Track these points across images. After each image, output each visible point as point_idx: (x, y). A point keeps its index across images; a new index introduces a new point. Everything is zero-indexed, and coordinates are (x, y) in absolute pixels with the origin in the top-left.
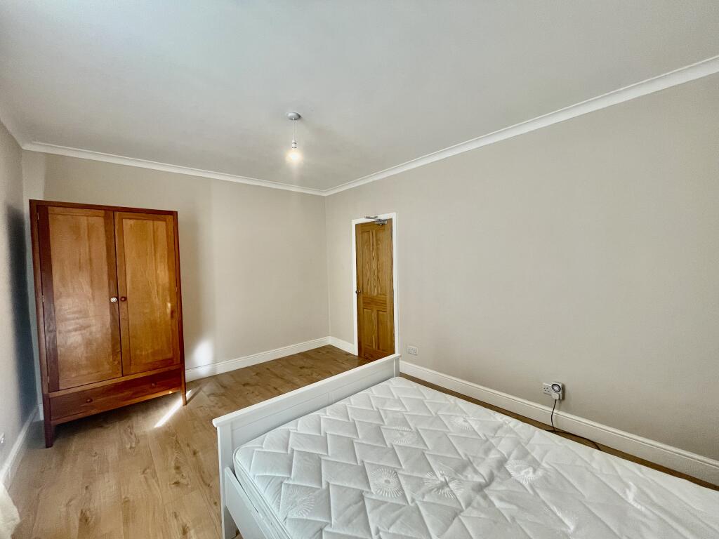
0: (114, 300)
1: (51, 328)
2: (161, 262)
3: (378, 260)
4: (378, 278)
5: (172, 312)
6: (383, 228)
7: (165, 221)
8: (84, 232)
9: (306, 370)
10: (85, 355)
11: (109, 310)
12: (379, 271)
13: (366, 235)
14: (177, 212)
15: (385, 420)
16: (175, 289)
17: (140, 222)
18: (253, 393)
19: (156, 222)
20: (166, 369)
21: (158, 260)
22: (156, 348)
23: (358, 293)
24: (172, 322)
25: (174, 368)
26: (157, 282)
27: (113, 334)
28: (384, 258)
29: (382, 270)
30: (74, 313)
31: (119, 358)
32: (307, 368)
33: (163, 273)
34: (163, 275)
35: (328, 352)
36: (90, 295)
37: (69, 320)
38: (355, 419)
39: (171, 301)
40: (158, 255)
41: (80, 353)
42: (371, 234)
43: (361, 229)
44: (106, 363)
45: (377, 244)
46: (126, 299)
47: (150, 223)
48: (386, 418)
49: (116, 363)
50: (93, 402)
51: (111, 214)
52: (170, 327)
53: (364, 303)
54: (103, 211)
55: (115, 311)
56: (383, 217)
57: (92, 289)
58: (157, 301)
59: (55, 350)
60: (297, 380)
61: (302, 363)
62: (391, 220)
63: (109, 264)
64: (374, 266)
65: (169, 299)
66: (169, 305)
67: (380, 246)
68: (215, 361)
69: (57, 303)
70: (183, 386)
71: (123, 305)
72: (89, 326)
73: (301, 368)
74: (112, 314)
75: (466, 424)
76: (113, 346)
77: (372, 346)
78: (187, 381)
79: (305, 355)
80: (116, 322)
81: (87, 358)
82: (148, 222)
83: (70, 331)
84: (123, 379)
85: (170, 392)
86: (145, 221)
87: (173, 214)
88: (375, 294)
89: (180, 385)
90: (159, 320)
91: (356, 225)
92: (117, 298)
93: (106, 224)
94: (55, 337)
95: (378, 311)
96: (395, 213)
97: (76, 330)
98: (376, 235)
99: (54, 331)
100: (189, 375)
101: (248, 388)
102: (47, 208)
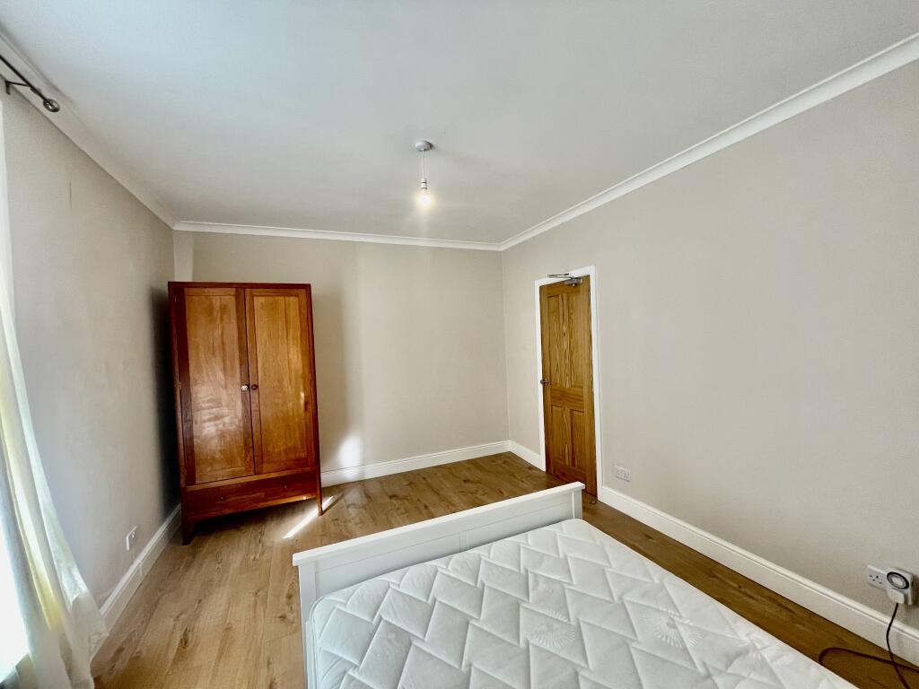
0: (245, 388)
1: (188, 417)
2: (294, 344)
3: (571, 337)
4: (571, 362)
5: (306, 404)
6: (576, 289)
7: (297, 296)
8: (217, 314)
9: (470, 485)
10: (219, 448)
11: (240, 400)
12: (571, 353)
13: (553, 300)
14: (309, 285)
15: (531, 595)
16: (309, 376)
17: (270, 298)
18: (398, 509)
19: (287, 298)
20: (300, 470)
21: (291, 342)
22: (290, 445)
23: (543, 382)
24: (306, 415)
25: (308, 469)
26: (289, 368)
27: (244, 427)
28: (579, 335)
29: (577, 352)
30: (208, 401)
31: (251, 455)
32: (472, 482)
33: (296, 357)
34: (296, 359)
35: (505, 462)
36: (223, 383)
37: (203, 409)
38: (487, 584)
39: (304, 390)
40: (290, 337)
41: (214, 446)
42: (560, 300)
43: (549, 292)
44: (239, 459)
45: (570, 314)
46: (257, 387)
47: (281, 300)
48: (533, 590)
49: (248, 459)
50: (227, 501)
51: (242, 291)
52: (303, 421)
53: (553, 397)
54: (234, 289)
55: (247, 402)
56: (575, 273)
57: (225, 375)
58: (289, 390)
59: (192, 438)
60: (456, 500)
61: (467, 475)
62: (587, 278)
63: (240, 349)
64: (565, 345)
65: (302, 388)
66: (302, 395)
67: (573, 317)
68: (364, 463)
69: (194, 390)
70: (318, 491)
71: (254, 394)
72: (222, 417)
73: (465, 481)
74: (244, 403)
75: (672, 632)
76: (245, 440)
77: (565, 461)
78: (323, 486)
79: (474, 463)
80: (248, 414)
81: (222, 452)
82: (280, 298)
83: (204, 421)
84: (255, 478)
85: (304, 498)
86: (277, 298)
87: (307, 287)
88: (567, 386)
89: (315, 491)
90: (291, 413)
91: (541, 288)
92: (248, 386)
93: (237, 304)
94: (191, 427)
95: (571, 410)
96: (592, 267)
97: (210, 420)
98: (568, 300)
99: (191, 420)
100: (327, 478)
101: (394, 501)
102: (184, 291)
